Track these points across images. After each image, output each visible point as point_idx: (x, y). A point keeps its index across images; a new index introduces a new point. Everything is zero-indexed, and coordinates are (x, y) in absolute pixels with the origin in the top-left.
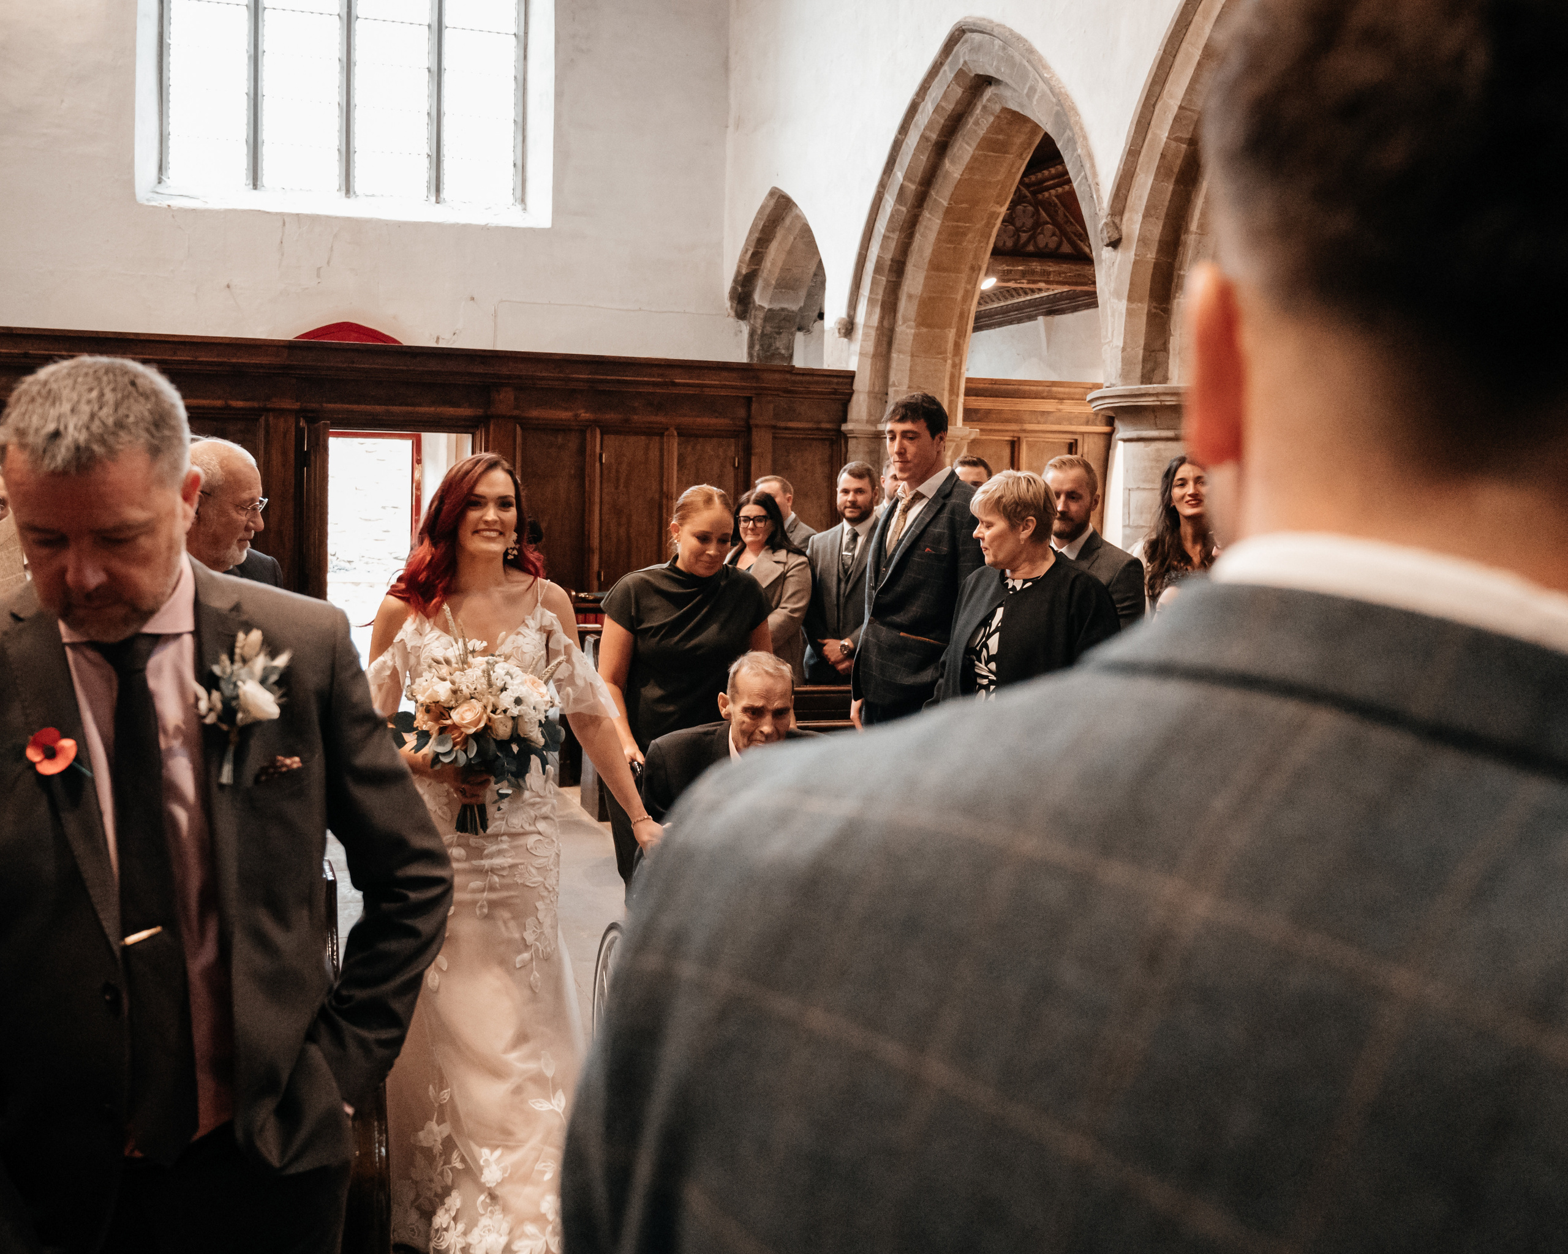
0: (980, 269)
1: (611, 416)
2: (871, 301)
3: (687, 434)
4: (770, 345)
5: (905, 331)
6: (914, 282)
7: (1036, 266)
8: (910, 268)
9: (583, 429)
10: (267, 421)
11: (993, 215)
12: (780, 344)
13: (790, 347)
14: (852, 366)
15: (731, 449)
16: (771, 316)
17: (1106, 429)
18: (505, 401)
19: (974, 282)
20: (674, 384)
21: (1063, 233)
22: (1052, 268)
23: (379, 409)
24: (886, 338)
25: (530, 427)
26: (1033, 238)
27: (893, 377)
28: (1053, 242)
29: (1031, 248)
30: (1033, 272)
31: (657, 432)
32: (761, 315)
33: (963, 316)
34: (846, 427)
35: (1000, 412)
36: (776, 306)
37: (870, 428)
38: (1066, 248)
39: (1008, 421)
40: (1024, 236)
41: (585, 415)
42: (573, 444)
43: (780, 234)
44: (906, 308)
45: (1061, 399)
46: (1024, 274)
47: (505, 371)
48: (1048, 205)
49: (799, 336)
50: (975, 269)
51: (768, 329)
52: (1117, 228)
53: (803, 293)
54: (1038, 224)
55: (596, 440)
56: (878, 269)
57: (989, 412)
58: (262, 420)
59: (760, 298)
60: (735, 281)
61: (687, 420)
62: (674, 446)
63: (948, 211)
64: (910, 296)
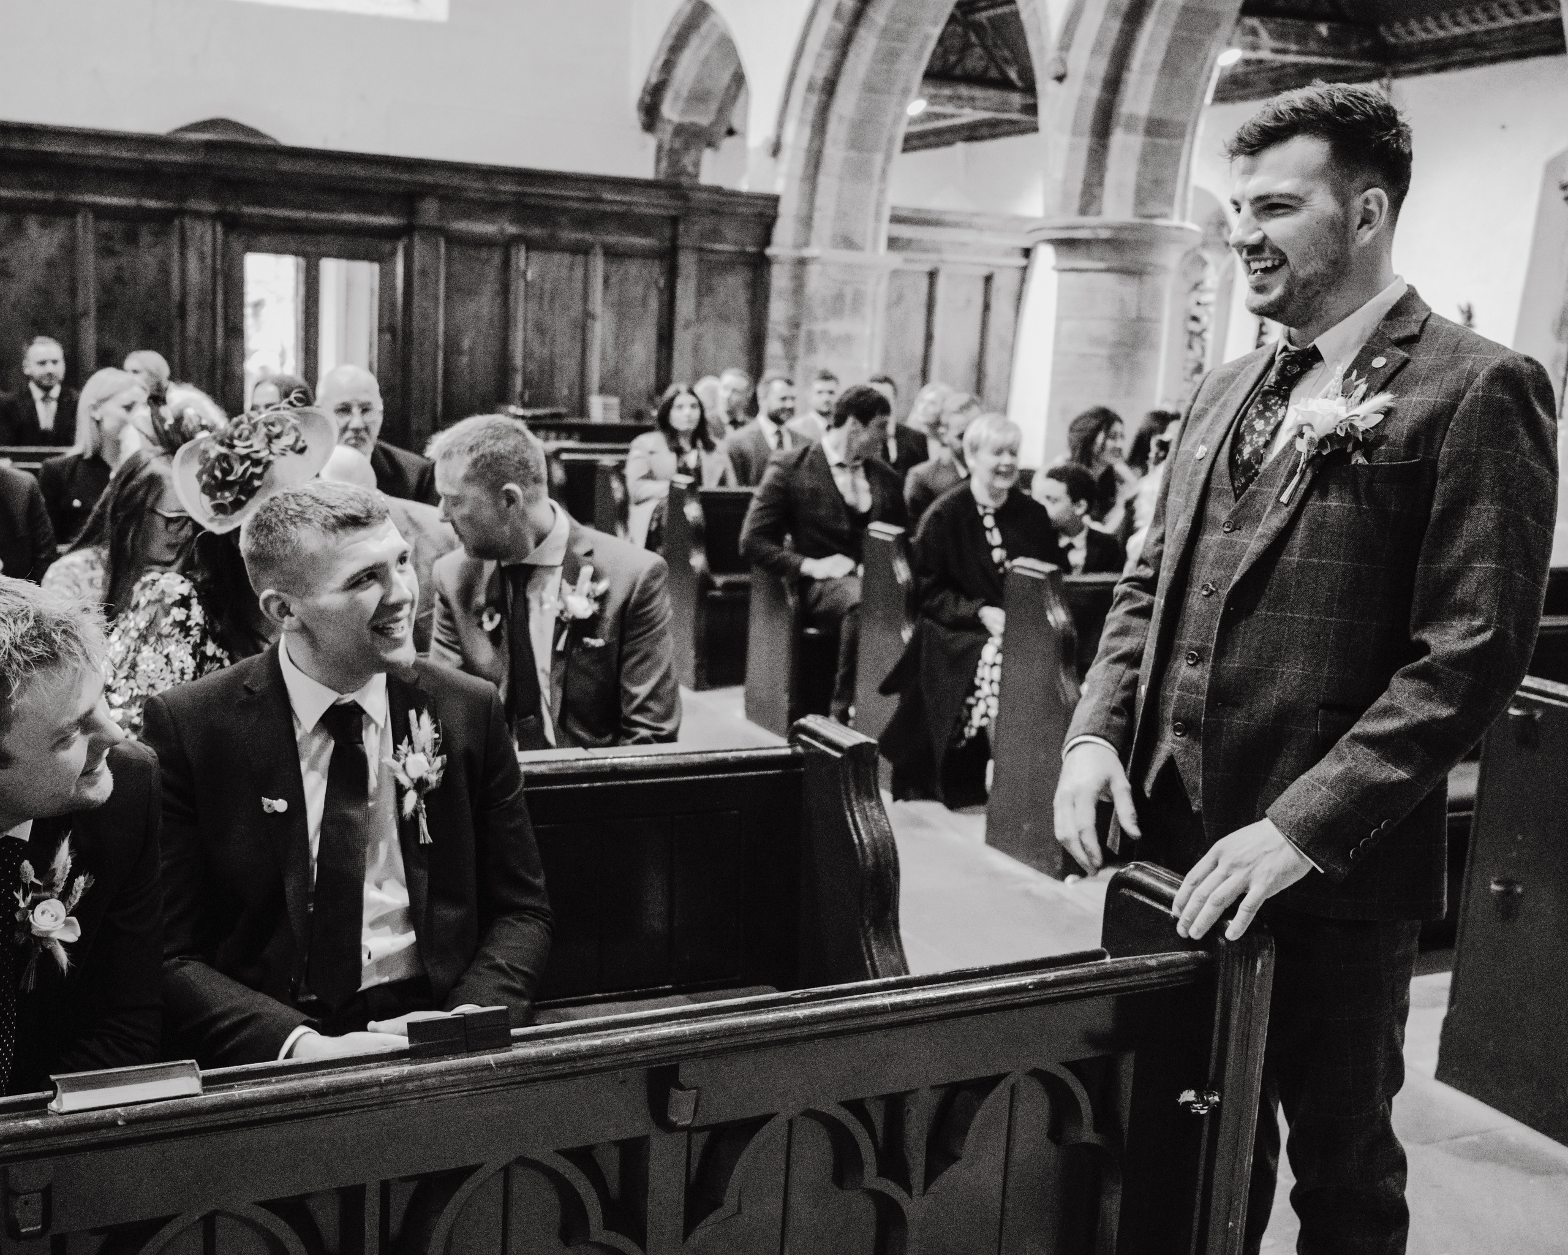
0: (910, 91)
1: (536, 232)
2: (802, 121)
3: (613, 254)
4: (677, 162)
5: (835, 152)
6: (846, 102)
7: (964, 91)
8: (842, 88)
9: (507, 244)
10: (182, 223)
11: (927, 37)
12: (687, 161)
13: (697, 164)
14: (777, 187)
15: (655, 270)
16: (680, 130)
17: (1023, 262)
18: (430, 210)
19: (902, 104)
20: (600, 200)
21: (992, 58)
22: (978, 93)
23: (299, 214)
24: (815, 161)
25: (455, 240)
26: (960, 60)
27: (819, 201)
28: (980, 65)
29: (958, 71)
30: (959, 98)
31: (582, 250)
32: (669, 129)
33: (891, 140)
34: (770, 251)
35: (920, 241)
36: (687, 120)
37: (796, 254)
38: (993, 73)
39: (926, 250)
40: (953, 58)
41: (511, 229)
42: (497, 258)
43: (694, 41)
44: (837, 130)
45: (981, 229)
46: (950, 99)
47: (428, 179)
48: (978, 28)
49: (708, 154)
50: (905, 92)
51: (677, 145)
52: (1063, 62)
53: (714, 106)
54: (967, 46)
55: (520, 256)
56: (810, 87)
57: (909, 242)
58: (177, 222)
59: (671, 111)
60: (644, 90)
61: (612, 239)
62: (598, 265)
63: (885, 30)
64: (841, 118)
